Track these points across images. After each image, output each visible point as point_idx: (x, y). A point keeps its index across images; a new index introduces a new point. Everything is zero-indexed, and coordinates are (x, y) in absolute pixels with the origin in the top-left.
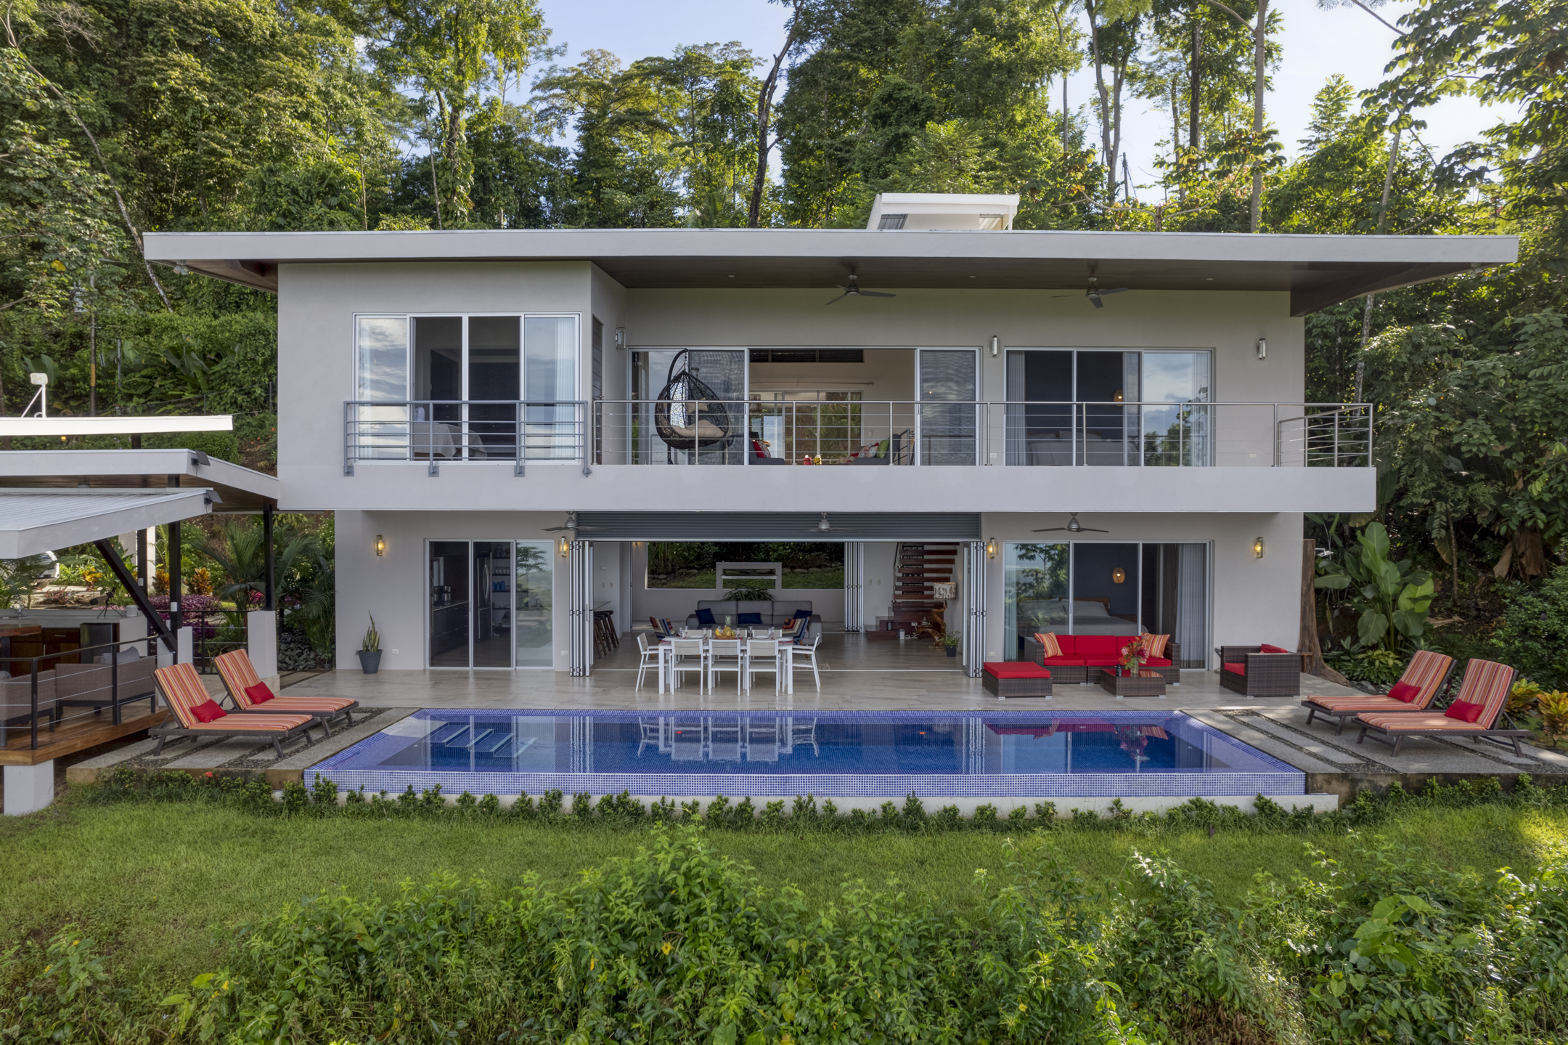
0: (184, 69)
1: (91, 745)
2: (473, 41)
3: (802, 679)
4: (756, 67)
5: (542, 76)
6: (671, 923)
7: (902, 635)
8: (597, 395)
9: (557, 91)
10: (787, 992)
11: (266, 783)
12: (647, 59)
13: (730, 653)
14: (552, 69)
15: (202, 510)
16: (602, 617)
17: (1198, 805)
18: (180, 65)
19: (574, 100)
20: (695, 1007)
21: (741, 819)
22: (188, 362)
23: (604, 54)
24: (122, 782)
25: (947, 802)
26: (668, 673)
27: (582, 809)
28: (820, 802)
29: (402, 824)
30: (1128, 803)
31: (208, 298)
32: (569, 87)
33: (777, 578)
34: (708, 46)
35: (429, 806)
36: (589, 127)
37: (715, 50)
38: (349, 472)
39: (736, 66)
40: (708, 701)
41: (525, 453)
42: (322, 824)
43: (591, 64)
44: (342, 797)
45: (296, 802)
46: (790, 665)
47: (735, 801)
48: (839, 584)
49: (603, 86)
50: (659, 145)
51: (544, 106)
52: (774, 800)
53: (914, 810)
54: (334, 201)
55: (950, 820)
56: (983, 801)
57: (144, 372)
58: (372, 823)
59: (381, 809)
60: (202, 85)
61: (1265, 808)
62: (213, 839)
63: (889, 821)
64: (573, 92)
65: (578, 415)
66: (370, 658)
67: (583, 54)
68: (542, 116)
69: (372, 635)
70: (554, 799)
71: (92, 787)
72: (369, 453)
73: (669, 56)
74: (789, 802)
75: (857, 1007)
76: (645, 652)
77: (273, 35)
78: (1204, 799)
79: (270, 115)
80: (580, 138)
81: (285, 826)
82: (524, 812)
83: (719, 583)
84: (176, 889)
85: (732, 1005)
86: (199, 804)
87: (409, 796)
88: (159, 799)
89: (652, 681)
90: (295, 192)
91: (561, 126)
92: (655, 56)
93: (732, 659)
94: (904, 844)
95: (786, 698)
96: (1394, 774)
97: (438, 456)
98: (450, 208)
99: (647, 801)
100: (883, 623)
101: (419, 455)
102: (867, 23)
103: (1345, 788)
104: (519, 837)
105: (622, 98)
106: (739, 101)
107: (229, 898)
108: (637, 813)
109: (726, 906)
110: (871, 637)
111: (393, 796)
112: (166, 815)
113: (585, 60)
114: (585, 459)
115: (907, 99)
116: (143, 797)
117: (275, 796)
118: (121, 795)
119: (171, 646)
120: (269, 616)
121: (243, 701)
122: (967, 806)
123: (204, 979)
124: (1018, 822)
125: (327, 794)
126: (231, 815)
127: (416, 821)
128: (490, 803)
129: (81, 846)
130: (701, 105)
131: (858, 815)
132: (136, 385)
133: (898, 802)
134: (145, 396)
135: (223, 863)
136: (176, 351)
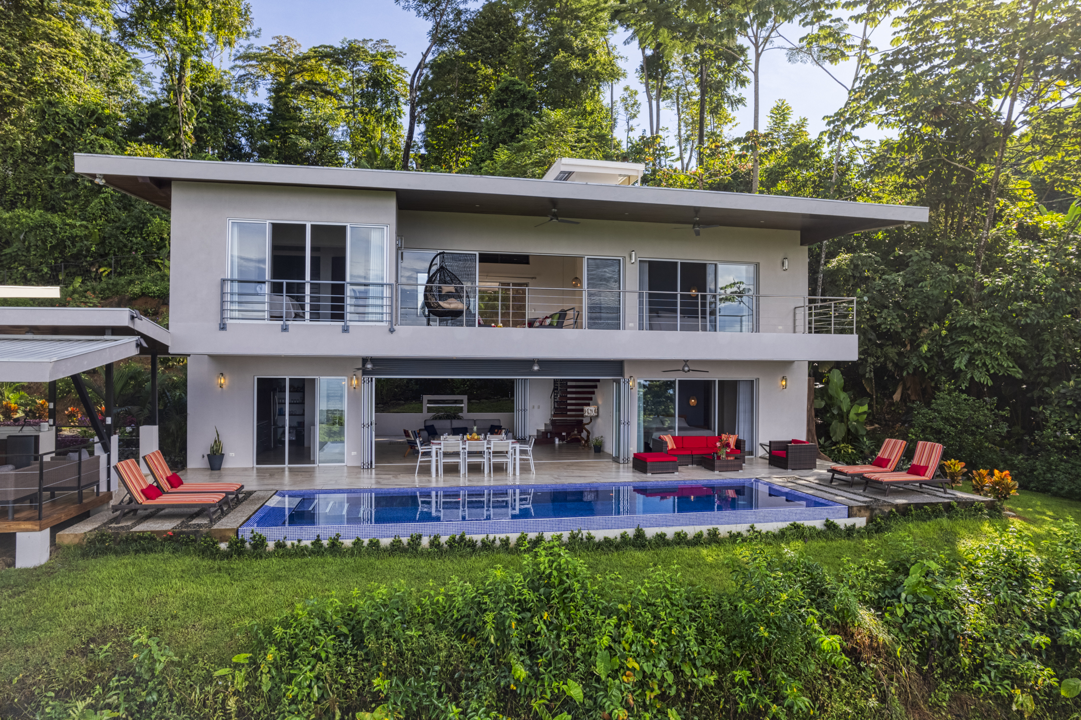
1: (69, 518)
3: (525, 468)
4: (398, 58)
5: (242, 50)
7: (557, 441)
9: (253, 63)
11: (213, 538)
12: (321, 46)
13: (479, 449)
14: (250, 47)
15: (134, 352)
17: (796, 527)
19: (266, 69)
23: (289, 39)
24: (104, 541)
25: (658, 530)
26: (438, 464)
28: (584, 534)
29: (320, 560)
30: (758, 527)
32: (263, 60)
33: (464, 405)
34: (365, 41)
35: (335, 548)
36: (277, 91)
37: (369, 44)
38: (223, 327)
39: (384, 56)
41: (348, 317)
42: (263, 563)
43: (279, 46)
44: (271, 545)
46: (518, 457)
49: (288, 63)
50: (328, 106)
51: (242, 72)
52: (556, 534)
53: (640, 535)
54: (101, 130)
56: (678, 529)
58: (298, 560)
59: (300, 552)
61: (831, 526)
63: (624, 543)
64: (265, 64)
65: (386, 292)
66: (215, 459)
67: (273, 38)
68: (241, 79)
69: (218, 444)
71: (78, 546)
72: (236, 314)
73: (338, 45)
74: (566, 534)
76: (421, 449)
78: (798, 522)
80: (270, 98)
81: (237, 564)
82: (396, 548)
83: (425, 409)
84: (185, 606)
86: (167, 554)
88: (137, 552)
89: (426, 469)
90: (70, 121)
91: (254, 88)
92: (327, 44)
93: (480, 454)
94: (638, 555)
96: (892, 505)
97: (288, 317)
98: (177, 141)
99: (478, 538)
100: (543, 433)
101: (273, 317)
102: (487, 37)
103: (868, 514)
104: (402, 563)
105: (302, 71)
106: (385, 80)
107: (227, 610)
108: (472, 545)
110: (538, 442)
111: (307, 543)
112: (148, 562)
113: (275, 42)
114: (391, 321)
115: (519, 91)
116: (125, 552)
117: (223, 546)
118: (105, 551)
119: (107, 449)
120: (155, 429)
121: (166, 486)
122: (670, 532)
123: (241, 658)
124: (697, 541)
125: (259, 543)
126: (197, 560)
127: (330, 559)
128: (374, 544)
129: (98, 583)
130: (359, 81)
131: (608, 541)
133: (630, 532)
135: (208, 589)
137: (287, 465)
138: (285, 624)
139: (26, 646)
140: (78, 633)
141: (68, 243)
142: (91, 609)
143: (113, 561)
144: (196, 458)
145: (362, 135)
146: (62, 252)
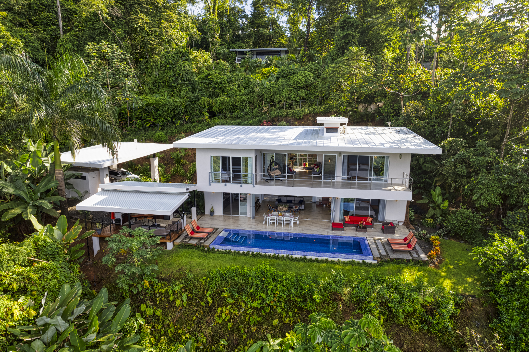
0: (143, 19)
1: (176, 238)
6: (264, 276)
7: (324, 205)
11: (204, 246)
17: (352, 261)
18: (140, 18)
20: (267, 287)
22: (150, 108)
24: (182, 244)
25: (311, 257)
26: (269, 222)
27: (253, 254)
28: (290, 256)
29: (225, 255)
30: (341, 259)
35: (229, 253)
38: (210, 185)
40: (277, 228)
41: (242, 182)
42: (214, 255)
44: (216, 250)
45: (209, 251)
46: (293, 222)
47: (277, 255)
52: (283, 255)
53: (305, 258)
55: (311, 260)
56: (317, 257)
57: (139, 111)
58: (221, 255)
59: (222, 252)
60: (147, 23)
62: (199, 256)
63: (301, 260)
65: (252, 176)
66: (212, 213)
69: (212, 208)
70: (248, 252)
71: (178, 245)
74: (285, 255)
75: (287, 288)
76: (265, 217)
78: (354, 260)
81: (208, 254)
82: (244, 254)
84: (196, 265)
85: (271, 287)
86: (195, 250)
87: (226, 251)
88: (189, 249)
89: (266, 223)
90: (174, 57)
93: (281, 220)
94: (302, 264)
95: (292, 228)
96: (389, 257)
97: (226, 182)
99: (263, 254)
100: (320, 202)
101: (223, 182)
103: (380, 260)
104: (244, 258)
107: (204, 266)
108: (261, 256)
110: (317, 206)
111: (224, 250)
112: (191, 251)
114: (254, 184)
116: (186, 248)
117: (206, 249)
118: (183, 247)
119: (183, 219)
120: (195, 208)
121: (196, 229)
122: (314, 258)
123: (204, 278)
124: (321, 261)
125: (214, 249)
126: (200, 252)
127: (228, 255)
128: (239, 253)
129: (181, 256)
131: (296, 258)
132: (138, 115)
133: (303, 257)
134: (140, 118)
135: (201, 261)
136: (147, 106)
137: (231, 215)
139: (170, 268)
140: (178, 267)
141: (175, 109)
142: (180, 262)
143: (184, 251)
144: (207, 212)
145: (293, 22)
146: (174, 112)
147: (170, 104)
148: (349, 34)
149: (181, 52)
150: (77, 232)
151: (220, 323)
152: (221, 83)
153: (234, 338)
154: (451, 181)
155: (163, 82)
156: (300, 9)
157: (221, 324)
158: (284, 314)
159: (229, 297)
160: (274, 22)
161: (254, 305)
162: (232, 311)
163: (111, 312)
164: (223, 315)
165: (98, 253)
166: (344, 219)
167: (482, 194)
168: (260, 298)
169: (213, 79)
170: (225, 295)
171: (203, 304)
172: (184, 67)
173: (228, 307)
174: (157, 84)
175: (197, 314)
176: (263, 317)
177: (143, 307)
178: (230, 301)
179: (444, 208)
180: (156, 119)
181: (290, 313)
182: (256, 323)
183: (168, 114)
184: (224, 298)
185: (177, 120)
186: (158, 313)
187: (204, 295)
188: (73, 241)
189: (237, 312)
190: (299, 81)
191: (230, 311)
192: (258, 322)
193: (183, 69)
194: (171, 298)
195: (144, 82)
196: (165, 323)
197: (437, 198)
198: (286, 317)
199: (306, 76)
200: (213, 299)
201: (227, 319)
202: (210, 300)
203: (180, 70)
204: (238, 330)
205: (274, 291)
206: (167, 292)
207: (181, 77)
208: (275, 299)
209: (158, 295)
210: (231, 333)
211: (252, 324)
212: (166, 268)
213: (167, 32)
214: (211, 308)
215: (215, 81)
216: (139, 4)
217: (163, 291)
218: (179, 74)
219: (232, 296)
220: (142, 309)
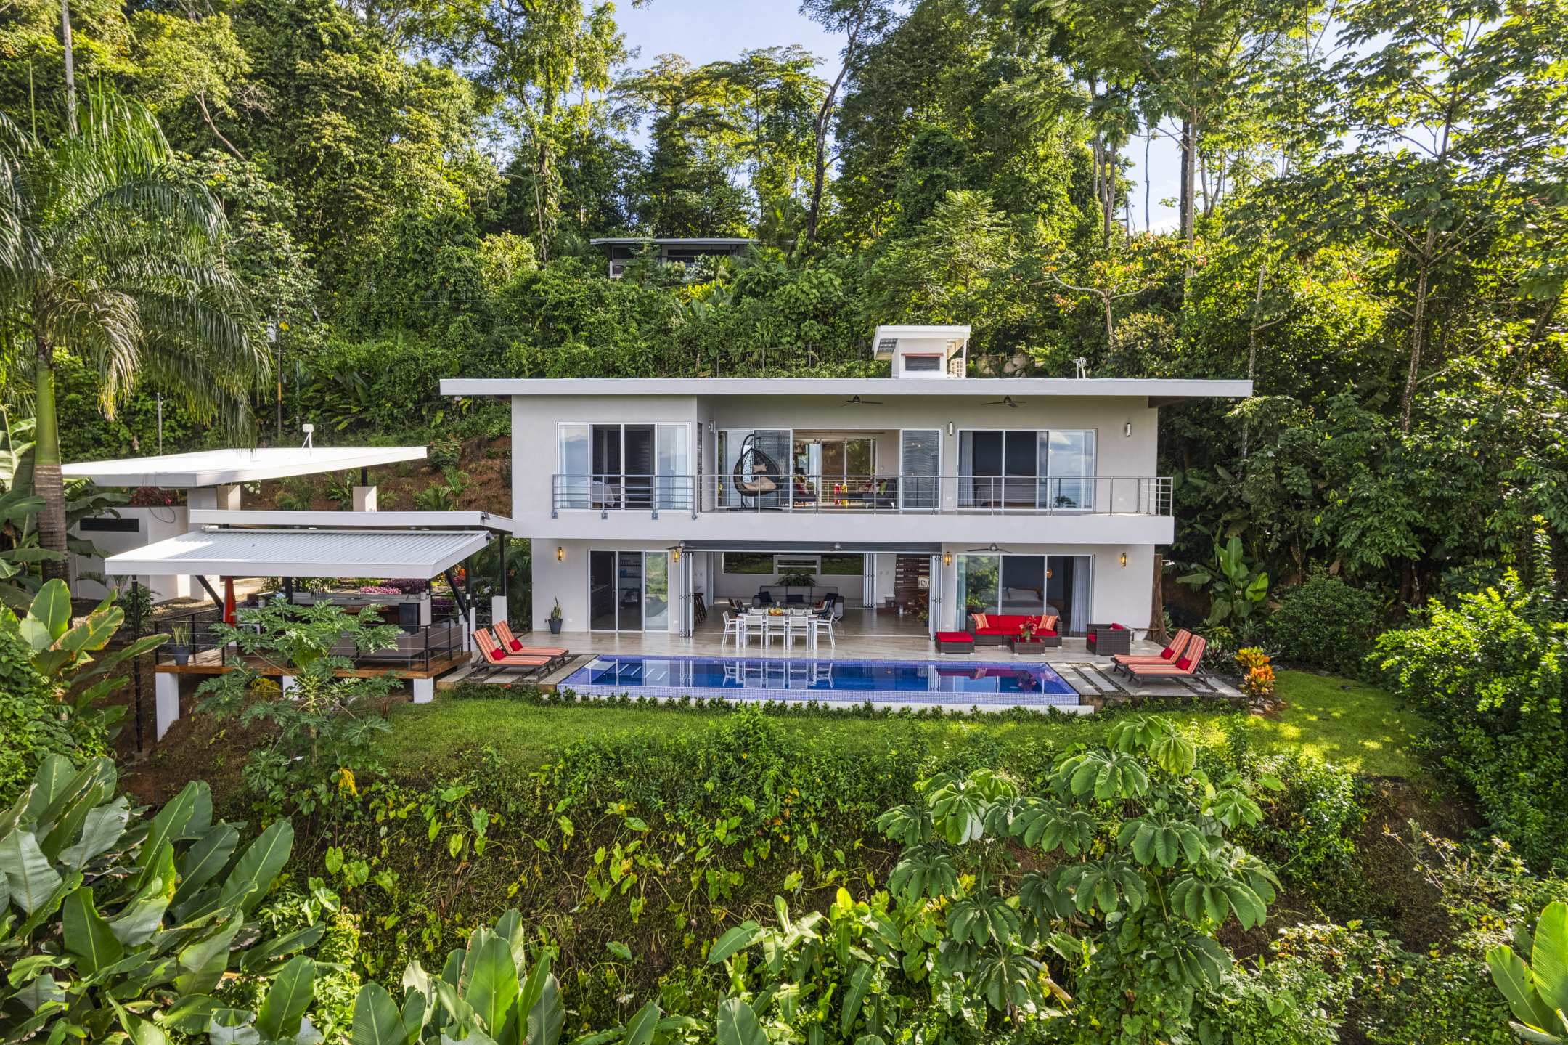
0: (335, 127)
1: (444, 670)
2: (563, 72)
3: (823, 641)
4: (816, 67)
5: (619, 78)
6: (746, 745)
7: (901, 611)
8: (700, 471)
9: (632, 92)
10: (795, 772)
11: (539, 690)
12: (714, 64)
13: (779, 624)
14: (627, 72)
15: (485, 543)
16: (698, 596)
17: (1018, 709)
18: (329, 124)
19: (648, 98)
20: (757, 777)
21: (781, 711)
22: (349, 378)
23: (675, 57)
24: (466, 689)
25: (887, 705)
26: (742, 636)
27: (700, 704)
28: (821, 704)
29: (612, 710)
30: (981, 707)
31: (353, 317)
32: (644, 88)
33: (818, 567)
34: (771, 50)
35: (624, 702)
36: (662, 129)
37: (778, 53)
38: (555, 516)
39: (797, 66)
40: (766, 653)
41: (656, 505)
42: (571, 710)
43: (663, 67)
44: (579, 698)
45: (555, 699)
46: (815, 632)
47: (778, 703)
48: (861, 572)
49: (675, 88)
51: (619, 105)
52: (797, 702)
53: (869, 708)
54: (458, 238)
55: (885, 713)
56: (905, 705)
57: (316, 387)
58: (596, 710)
59: (598, 704)
60: (348, 139)
61: (1052, 710)
62: (525, 715)
63: (856, 713)
64: (646, 92)
65: (690, 483)
66: (555, 624)
67: (656, 57)
68: (617, 116)
69: (557, 609)
70: (686, 700)
71: (452, 690)
73: (736, 60)
74: (805, 704)
75: (824, 779)
76: (727, 623)
77: (401, 90)
79: (404, 163)
80: (652, 137)
81: (554, 710)
82: (670, 706)
83: (776, 570)
84: (516, 735)
85: (772, 773)
86: (507, 699)
87: (612, 698)
88: (487, 697)
89: (731, 640)
90: (429, 232)
91: (634, 123)
92: (722, 60)
93: (780, 628)
94: (862, 724)
95: (813, 652)
96: (1129, 696)
97: (607, 506)
99: (733, 702)
100: (888, 602)
101: (596, 505)
103: (1100, 703)
104: (670, 717)
105: (691, 95)
106: (800, 99)
107: (541, 739)
108: (728, 708)
109: (770, 738)
110: (881, 612)
111: (604, 698)
112: (495, 705)
113: (657, 63)
114: (693, 509)
115: (941, 144)
116: (480, 697)
117: (545, 697)
118: (467, 696)
119: (467, 619)
120: (504, 599)
121: (509, 649)
122: (896, 707)
123: (546, 767)
124: (922, 715)
125: (570, 696)
126: (526, 705)
127: (619, 709)
128: (654, 702)
129: (463, 716)
130: (766, 102)
131: (840, 710)
132: (311, 399)
133: (861, 705)
134: (318, 407)
135: (531, 725)
136: (340, 370)
137: (617, 631)
138: (573, 748)
140: (452, 746)
141: (430, 375)
142: (460, 731)
143: (472, 703)
144: (539, 621)
145: (770, 179)
146: (425, 386)
147: (415, 359)
148: (939, 176)
149: (451, 220)
150: (106, 629)
151: (603, 899)
152: (571, 304)
153: (654, 948)
154: (1271, 517)
155: (390, 312)
156: (789, 143)
157: (604, 905)
158: (819, 859)
159: (630, 813)
160: (714, 178)
161: (717, 833)
162: (642, 861)
163: (221, 848)
164: (616, 872)
165: (171, 729)
166: (970, 623)
167: (1363, 534)
168: (740, 810)
169: (546, 292)
170: (618, 808)
171: (542, 844)
172: (459, 260)
173: (631, 847)
174: (372, 317)
175: (523, 879)
176: (750, 875)
177: (334, 859)
178: (637, 824)
179: (1257, 598)
180: (366, 409)
181: (839, 854)
182: (727, 894)
183: (407, 391)
184: (616, 818)
185: (433, 411)
186: (387, 880)
187: (544, 817)
188: (89, 659)
189: (659, 865)
190: (803, 297)
191: (635, 862)
192: (734, 890)
193: (456, 265)
194: (433, 831)
195: (333, 312)
196: (411, 912)
197: (1234, 569)
198: (826, 868)
199: (822, 283)
200: (576, 825)
201: (627, 885)
202: (567, 826)
203: (446, 269)
204: (665, 919)
205: (782, 788)
206: (416, 817)
207: (450, 288)
208: (787, 813)
209: (384, 830)
210: (643, 932)
211: (712, 895)
212: (411, 751)
213: (406, 165)
214: (569, 858)
215: (552, 298)
216: (326, 86)
217: (402, 814)
218: (443, 281)
219: (642, 810)
220: (329, 865)
